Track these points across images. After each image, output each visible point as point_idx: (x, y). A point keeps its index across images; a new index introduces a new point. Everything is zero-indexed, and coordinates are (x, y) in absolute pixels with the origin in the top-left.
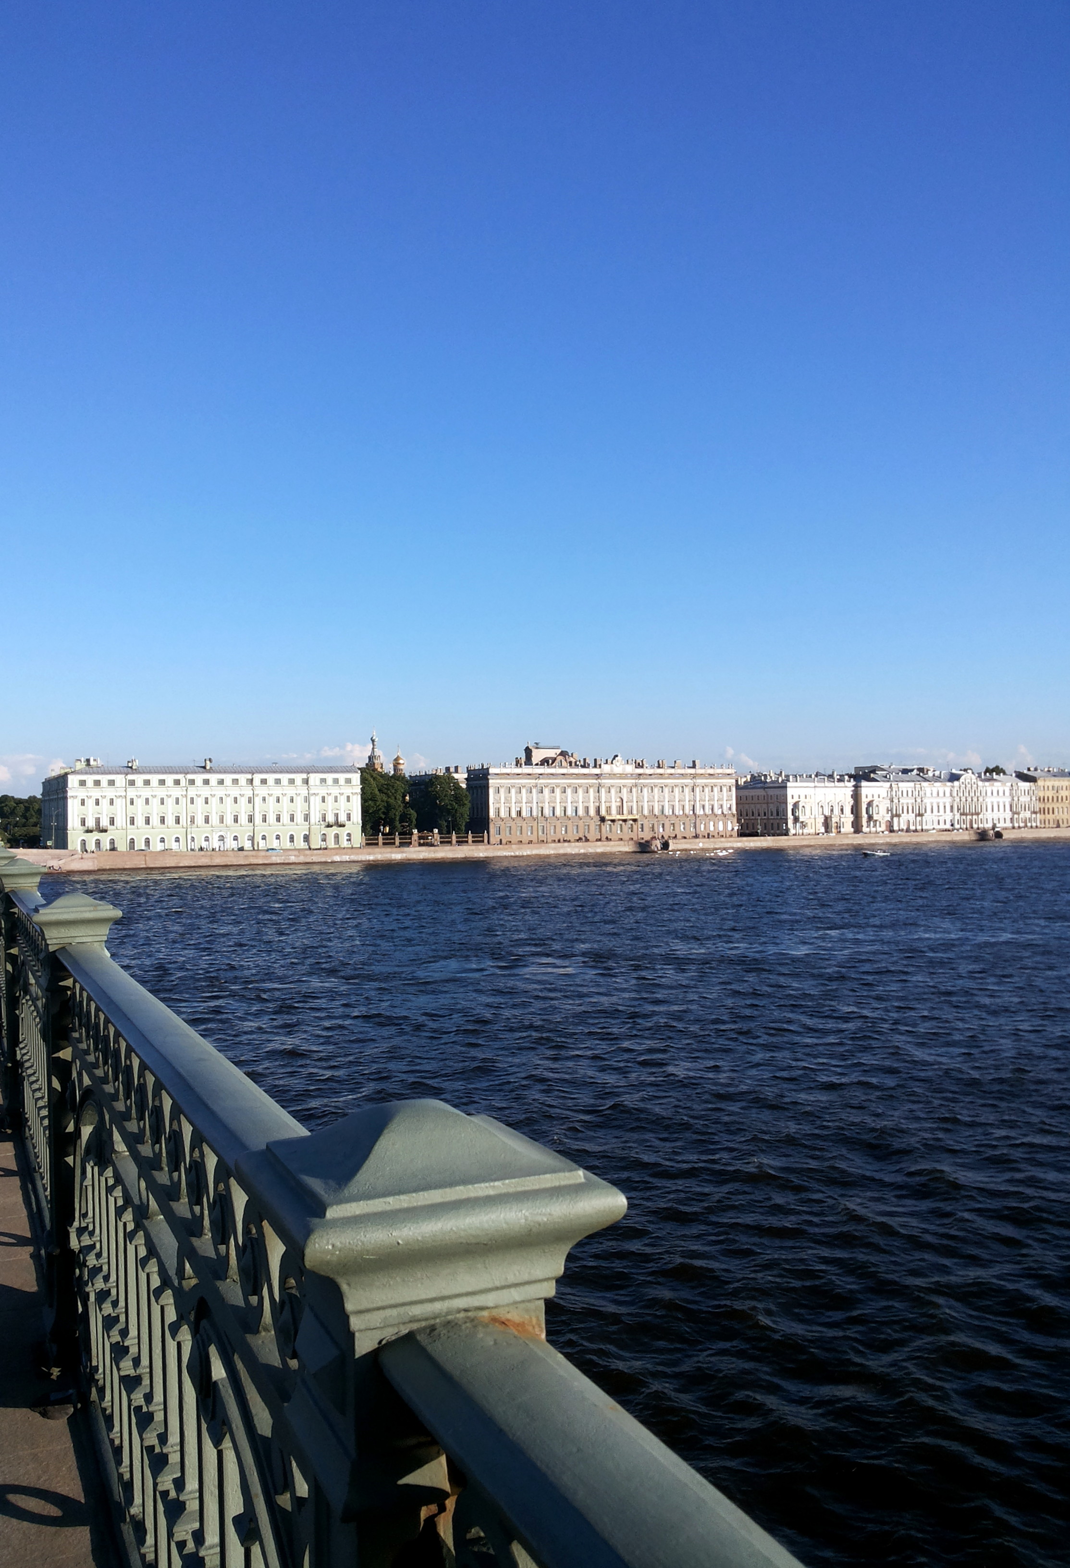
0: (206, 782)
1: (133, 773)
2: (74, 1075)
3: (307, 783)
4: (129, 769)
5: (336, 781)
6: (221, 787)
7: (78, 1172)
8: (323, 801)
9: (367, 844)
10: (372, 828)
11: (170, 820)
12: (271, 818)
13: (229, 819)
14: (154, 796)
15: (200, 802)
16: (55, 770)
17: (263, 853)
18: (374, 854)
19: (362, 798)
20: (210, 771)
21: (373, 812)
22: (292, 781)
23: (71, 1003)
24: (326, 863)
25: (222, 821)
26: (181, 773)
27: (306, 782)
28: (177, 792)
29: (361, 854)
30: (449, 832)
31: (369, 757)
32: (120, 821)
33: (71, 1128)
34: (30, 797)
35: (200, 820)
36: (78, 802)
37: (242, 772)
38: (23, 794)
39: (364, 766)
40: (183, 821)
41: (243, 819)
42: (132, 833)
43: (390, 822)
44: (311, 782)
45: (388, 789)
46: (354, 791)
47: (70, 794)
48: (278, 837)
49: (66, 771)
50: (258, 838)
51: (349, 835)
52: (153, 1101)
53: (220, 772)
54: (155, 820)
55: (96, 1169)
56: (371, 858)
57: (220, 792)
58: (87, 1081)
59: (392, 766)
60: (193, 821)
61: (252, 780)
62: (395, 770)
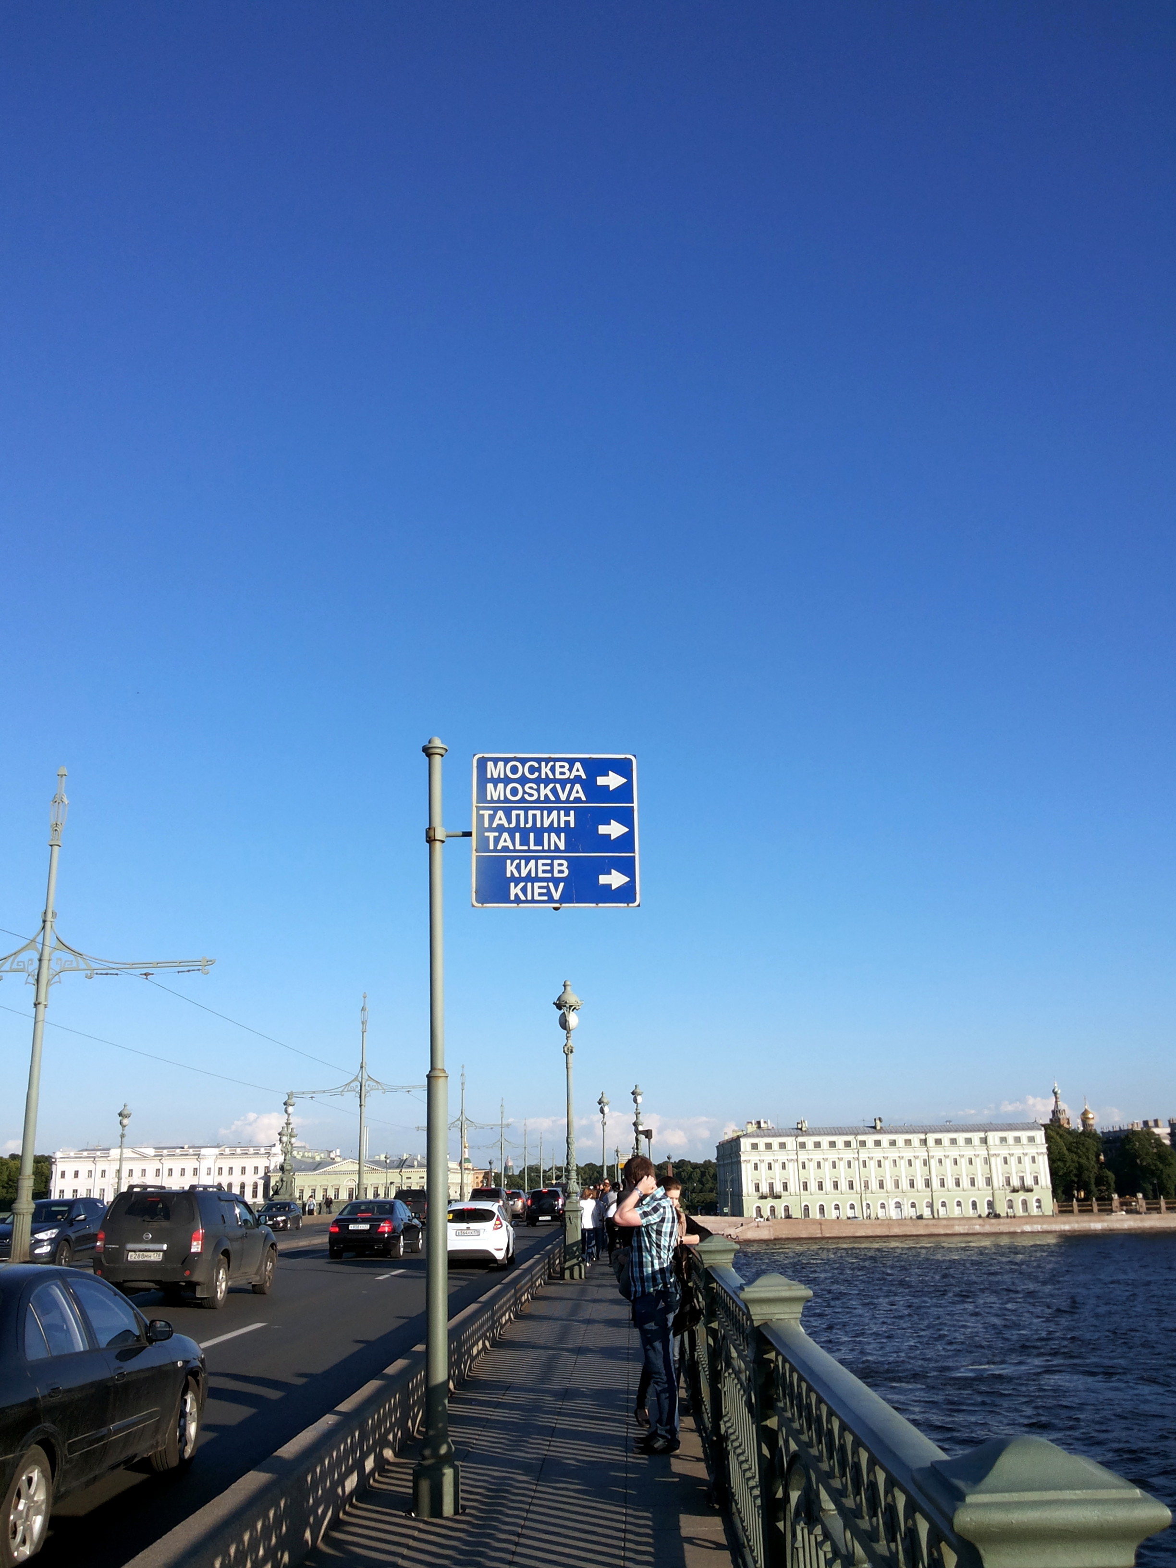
0: (878, 1143)
1: (803, 1135)
2: (781, 1442)
3: (986, 1143)
4: (799, 1131)
5: (1018, 1140)
6: (893, 1149)
7: (789, 1536)
8: (1006, 1162)
9: (1061, 1212)
10: (1063, 1192)
11: (843, 1185)
12: (950, 1183)
13: (905, 1184)
14: (826, 1160)
15: (872, 1165)
16: (729, 1135)
17: (944, 1222)
18: (1069, 1223)
19: (1049, 1159)
20: (882, 1131)
21: (1065, 1174)
22: (969, 1141)
23: (775, 1375)
24: (1015, 1233)
25: (897, 1186)
26: (851, 1134)
27: (984, 1141)
28: (848, 1155)
29: (1055, 1223)
30: (1156, 1197)
31: (1053, 1112)
32: (793, 1187)
33: (780, 1494)
34: (705, 1161)
35: (874, 1185)
36: (750, 1166)
37: (914, 1132)
38: (698, 1158)
39: (1048, 1122)
40: (856, 1185)
41: (920, 1183)
42: (806, 1200)
43: (1085, 1186)
44: (990, 1141)
45: (1078, 1148)
46: (1040, 1151)
47: (743, 1158)
48: (959, 1204)
49: (739, 1134)
50: (937, 1205)
51: (1038, 1201)
52: (853, 1457)
53: (891, 1132)
54: (828, 1186)
55: (806, 1531)
56: (1067, 1227)
57: (893, 1154)
58: (793, 1446)
59: (1079, 1121)
60: (867, 1186)
61: (925, 1140)
62: (1084, 1126)
